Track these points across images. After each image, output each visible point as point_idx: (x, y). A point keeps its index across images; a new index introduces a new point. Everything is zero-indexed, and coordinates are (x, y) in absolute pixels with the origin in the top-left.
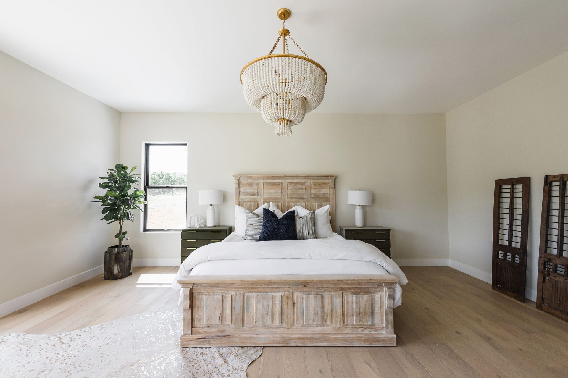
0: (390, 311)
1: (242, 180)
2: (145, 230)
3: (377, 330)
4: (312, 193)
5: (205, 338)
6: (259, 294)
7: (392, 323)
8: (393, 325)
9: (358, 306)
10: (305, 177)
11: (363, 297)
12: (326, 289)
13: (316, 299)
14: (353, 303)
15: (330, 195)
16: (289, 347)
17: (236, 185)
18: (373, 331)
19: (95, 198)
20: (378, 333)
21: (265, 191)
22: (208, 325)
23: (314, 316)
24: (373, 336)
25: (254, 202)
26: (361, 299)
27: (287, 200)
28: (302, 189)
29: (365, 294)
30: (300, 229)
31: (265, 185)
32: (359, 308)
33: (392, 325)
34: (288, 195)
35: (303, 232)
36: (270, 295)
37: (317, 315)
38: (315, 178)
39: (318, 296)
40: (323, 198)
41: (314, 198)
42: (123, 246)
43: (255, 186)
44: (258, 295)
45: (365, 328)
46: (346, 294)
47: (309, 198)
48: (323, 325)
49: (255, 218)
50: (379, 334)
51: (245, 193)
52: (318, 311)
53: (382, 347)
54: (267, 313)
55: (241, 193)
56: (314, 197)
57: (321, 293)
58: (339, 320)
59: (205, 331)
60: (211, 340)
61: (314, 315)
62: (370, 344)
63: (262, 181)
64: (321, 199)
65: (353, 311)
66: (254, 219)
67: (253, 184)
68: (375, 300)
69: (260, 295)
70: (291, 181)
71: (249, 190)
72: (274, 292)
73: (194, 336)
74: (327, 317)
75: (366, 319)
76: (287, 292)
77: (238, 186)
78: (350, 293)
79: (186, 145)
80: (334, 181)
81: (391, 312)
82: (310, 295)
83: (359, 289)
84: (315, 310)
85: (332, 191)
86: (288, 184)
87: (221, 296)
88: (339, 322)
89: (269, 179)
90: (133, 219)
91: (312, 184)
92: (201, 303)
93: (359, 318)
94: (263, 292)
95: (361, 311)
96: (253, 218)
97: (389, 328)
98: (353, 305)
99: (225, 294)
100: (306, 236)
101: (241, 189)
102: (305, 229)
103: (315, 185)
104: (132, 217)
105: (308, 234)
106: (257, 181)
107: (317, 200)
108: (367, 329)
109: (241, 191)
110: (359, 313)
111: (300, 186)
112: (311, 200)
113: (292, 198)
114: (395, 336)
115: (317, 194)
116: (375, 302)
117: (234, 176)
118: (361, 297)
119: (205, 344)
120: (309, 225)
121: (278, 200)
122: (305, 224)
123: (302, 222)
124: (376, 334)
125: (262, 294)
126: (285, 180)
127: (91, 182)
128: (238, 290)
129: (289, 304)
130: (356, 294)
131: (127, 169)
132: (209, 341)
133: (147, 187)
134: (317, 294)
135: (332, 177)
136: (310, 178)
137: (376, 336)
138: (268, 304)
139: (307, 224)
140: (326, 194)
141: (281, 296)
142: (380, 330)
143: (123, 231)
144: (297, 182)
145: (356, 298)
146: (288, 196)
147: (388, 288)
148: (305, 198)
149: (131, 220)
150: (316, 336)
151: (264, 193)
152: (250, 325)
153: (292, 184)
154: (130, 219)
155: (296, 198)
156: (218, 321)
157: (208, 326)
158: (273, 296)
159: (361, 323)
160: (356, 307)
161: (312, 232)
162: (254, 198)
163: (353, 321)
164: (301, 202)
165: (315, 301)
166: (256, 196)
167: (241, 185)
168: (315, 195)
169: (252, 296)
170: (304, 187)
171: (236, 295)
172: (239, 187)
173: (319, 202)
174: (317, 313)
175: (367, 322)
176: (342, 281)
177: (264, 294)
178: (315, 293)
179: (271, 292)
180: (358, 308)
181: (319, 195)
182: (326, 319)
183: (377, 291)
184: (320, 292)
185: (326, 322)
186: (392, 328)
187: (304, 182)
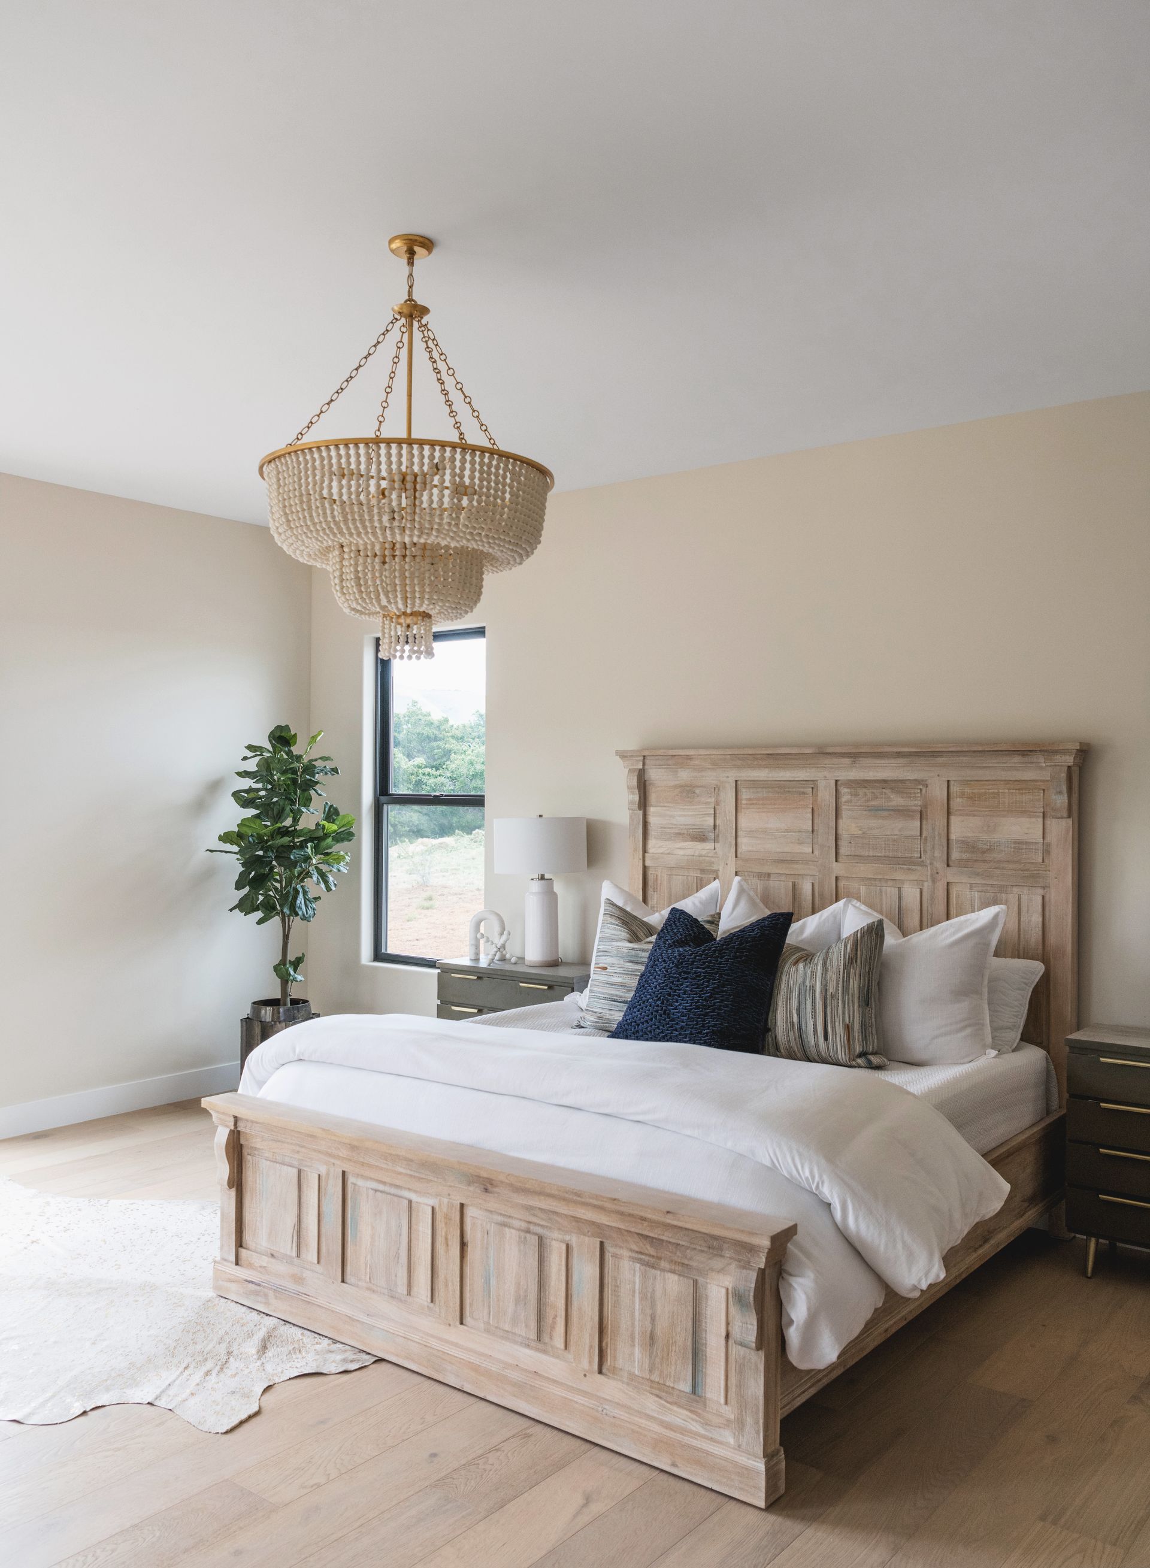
0: (753, 1361)
1: (654, 774)
2: (379, 955)
3: (706, 1424)
4: (953, 837)
5: (259, 1285)
6: (381, 1187)
7: (757, 1413)
8: (761, 1421)
9: (649, 1311)
10: (918, 754)
11: (664, 1279)
12: (550, 1219)
13: (522, 1248)
14: (634, 1292)
15: (1046, 851)
16: (441, 1383)
17: (631, 796)
18: (694, 1424)
19: (221, 838)
20: (710, 1435)
21: (743, 822)
22: (273, 1252)
23: (516, 1305)
24: (687, 1440)
25: (703, 871)
26: (659, 1287)
27: (838, 869)
28: (902, 813)
29: (673, 1272)
30: (791, 1012)
31: (745, 795)
32: (653, 1320)
33: (757, 1423)
34: (841, 843)
35: (800, 1029)
36: (406, 1198)
37: (525, 1304)
38: (965, 760)
39: (528, 1235)
40: (1011, 866)
41: (963, 863)
42: (294, 1002)
43: (703, 800)
44: (376, 1191)
45: (667, 1402)
46: (615, 1256)
47: (940, 865)
48: (540, 1346)
49: (620, 940)
50: (711, 1439)
51: (668, 830)
52: (526, 1291)
53: (711, 1490)
54: (397, 1256)
55: (652, 832)
56: (965, 856)
57: (539, 1230)
58: (588, 1341)
59: (265, 1267)
60: (271, 1294)
61: (517, 1301)
62: (674, 1465)
63: (729, 776)
64: (998, 871)
65: (633, 1324)
66: (615, 944)
67: (697, 791)
68: (709, 1302)
69: (382, 1192)
70: (854, 774)
71: (684, 816)
72: (415, 1192)
73: (241, 1272)
74: (554, 1323)
75: (673, 1368)
76: (446, 1200)
77: (637, 798)
78: (626, 1253)
79: (480, 632)
80: (1064, 775)
81: (756, 1366)
82: (509, 1227)
83: (652, 1245)
84: (519, 1284)
85: (1061, 829)
86: (844, 790)
87: (295, 1171)
88: (587, 1349)
89: (760, 767)
90: (310, 912)
91: (954, 789)
92: (258, 1182)
93: (651, 1357)
94: (391, 1185)
95: (658, 1331)
96: (613, 940)
97: (747, 1429)
98: (634, 1303)
99: (306, 1166)
100: (817, 1045)
101: (652, 810)
102: (809, 1015)
103: (972, 798)
104: (306, 906)
105: (826, 1038)
106: (710, 777)
107: (978, 874)
108: (675, 1408)
109: (652, 820)
110: (652, 1337)
111: (897, 800)
112: (951, 875)
113: (860, 858)
114: (761, 1466)
115: (980, 845)
116: (708, 1313)
117: (623, 755)
118: (658, 1278)
119: (258, 1302)
120: (832, 996)
121: (799, 868)
122: (814, 991)
123: (800, 980)
124: (696, 1435)
125: (387, 1189)
126: (826, 773)
127: (214, 787)
128: (333, 1161)
129: (450, 1243)
130: (647, 1264)
131: (295, 743)
132: (266, 1296)
133: (383, 799)
134: (528, 1231)
135: (1056, 752)
136: (940, 760)
137: (695, 1443)
138: (400, 1226)
139: (825, 988)
140: (1026, 843)
141: (433, 1209)
142: (720, 1427)
143: (291, 956)
144: (885, 781)
145: (644, 1276)
146: (843, 851)
147: (742, 1264)
148: (922, 864)
149: (304, 918)
150: (514, 1375)
151: (740, 833)
152: (360, 1283)
153: (861, 792)
154: (300, 913)
155: (876, 859)
156: (290, 1246)
157: (272, 1255)
158: (414, 1205)
159: (655, 1378)
160: (642, 1311)
161: (848, 1028)
162: (704, 853)
163: (634, 1361)
164: (902, 881)
165: (520, 1250)
166: (709, 846)
167: (653, 797)
168: (969, 846)
169: (365, 1189)
170: (915, 804)
171: (328, 1174)
172: (643, 804)
173: (992, 886)
174: (526, 1296)
175: (674, 1382)
176: (579, 1196)
177: (393, 1191)
178: (524, 1225)
179: (409, 1189)
180: (649, 1319)
181: (989, 850)
182: (553, 1327)
183: (712, 1270)
184: (539, 1225)
185: (551, 1338)
186: (758, 1433)
187: (917, 782)
